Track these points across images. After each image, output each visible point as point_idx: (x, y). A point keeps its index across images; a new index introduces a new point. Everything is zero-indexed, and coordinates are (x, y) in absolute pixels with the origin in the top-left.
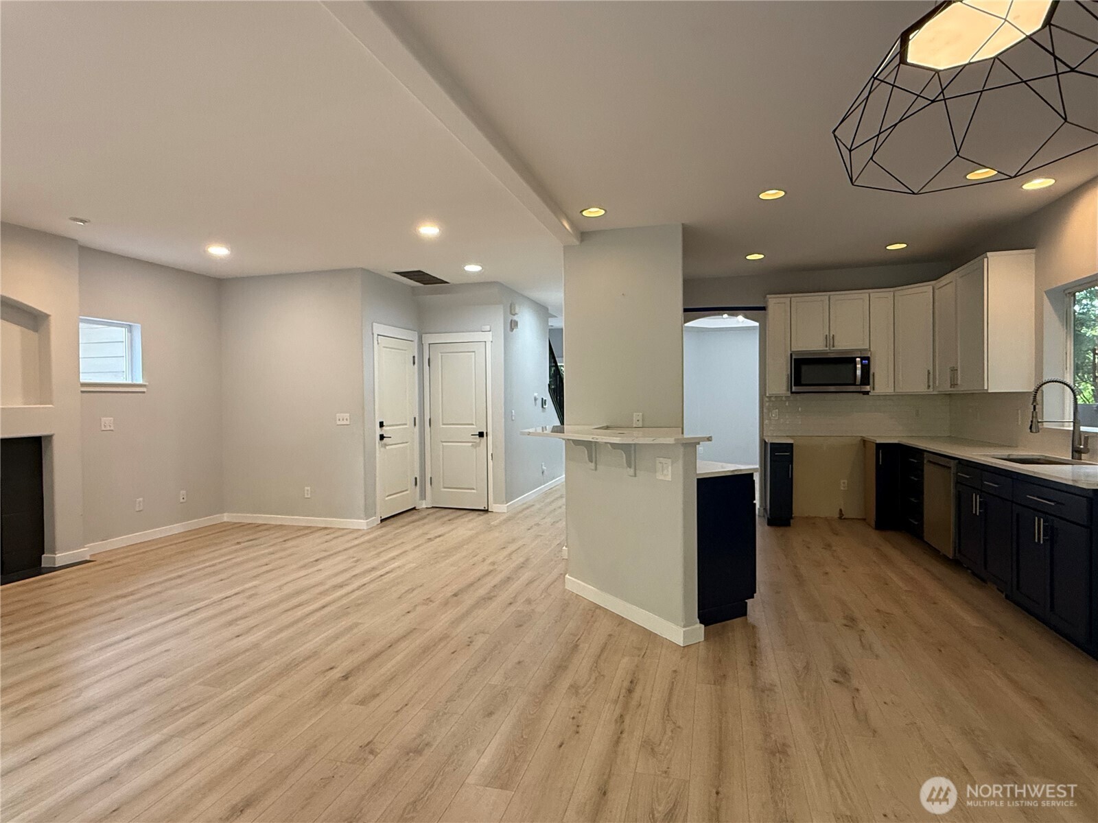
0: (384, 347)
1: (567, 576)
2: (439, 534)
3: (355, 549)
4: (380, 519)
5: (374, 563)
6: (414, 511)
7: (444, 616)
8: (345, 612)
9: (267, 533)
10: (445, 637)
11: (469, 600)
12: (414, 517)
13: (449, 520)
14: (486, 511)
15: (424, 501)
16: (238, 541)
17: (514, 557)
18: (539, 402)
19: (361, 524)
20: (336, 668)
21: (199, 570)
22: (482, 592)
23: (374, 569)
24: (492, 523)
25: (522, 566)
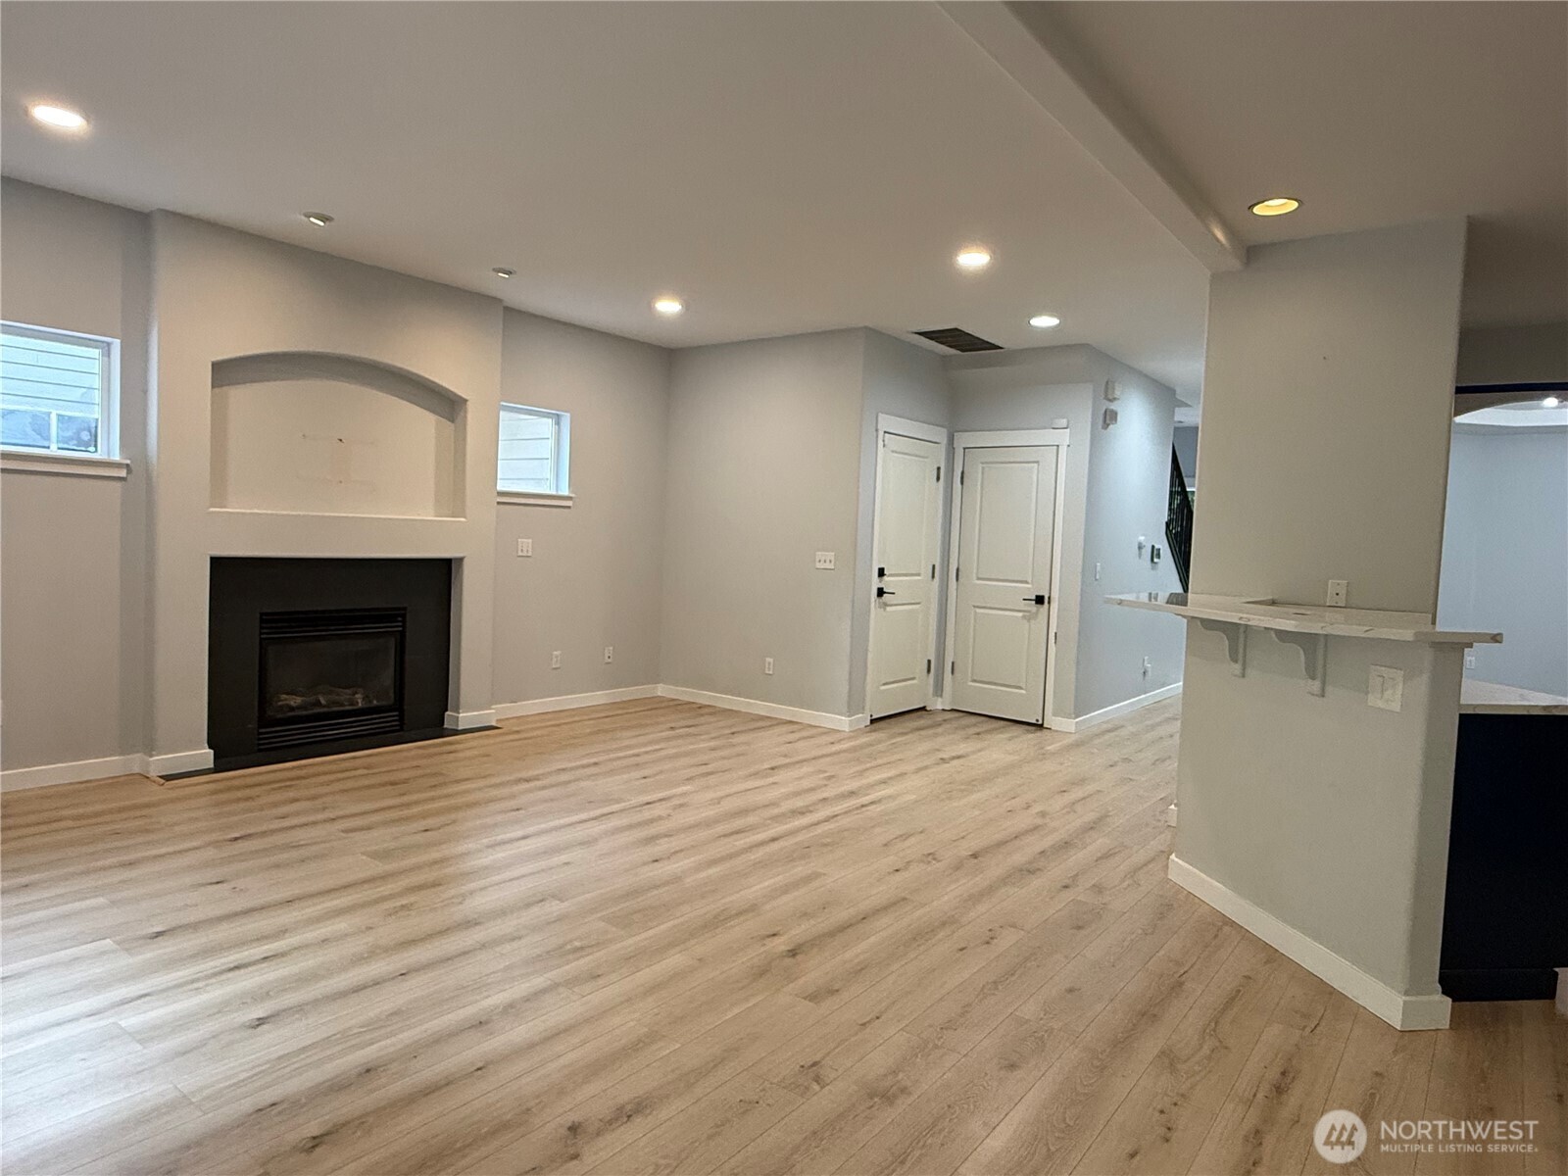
0: (893, 451)
1: (1173, 857)
2: (959, 753)
3: (828, 759)
4: (869, 718)
5: (854, 785)
6: (924, 712)
7: (953, 886)
8: (804, 852)
9: (712, 719)
10: (948, 922)
11: (995, 868)
12: (921, 722)
13: (978, 734)
14: (1040, 726)
15: (940, 699)
16: (673, 725)
17: (1079, 808)
18: (1147, 552)
19: (842, 722)
20: (781, 935)
21: (619, 758)
22: (1019, 858)
23: (852, 794)
24: (1049, 748)
25: (1091, 827)
